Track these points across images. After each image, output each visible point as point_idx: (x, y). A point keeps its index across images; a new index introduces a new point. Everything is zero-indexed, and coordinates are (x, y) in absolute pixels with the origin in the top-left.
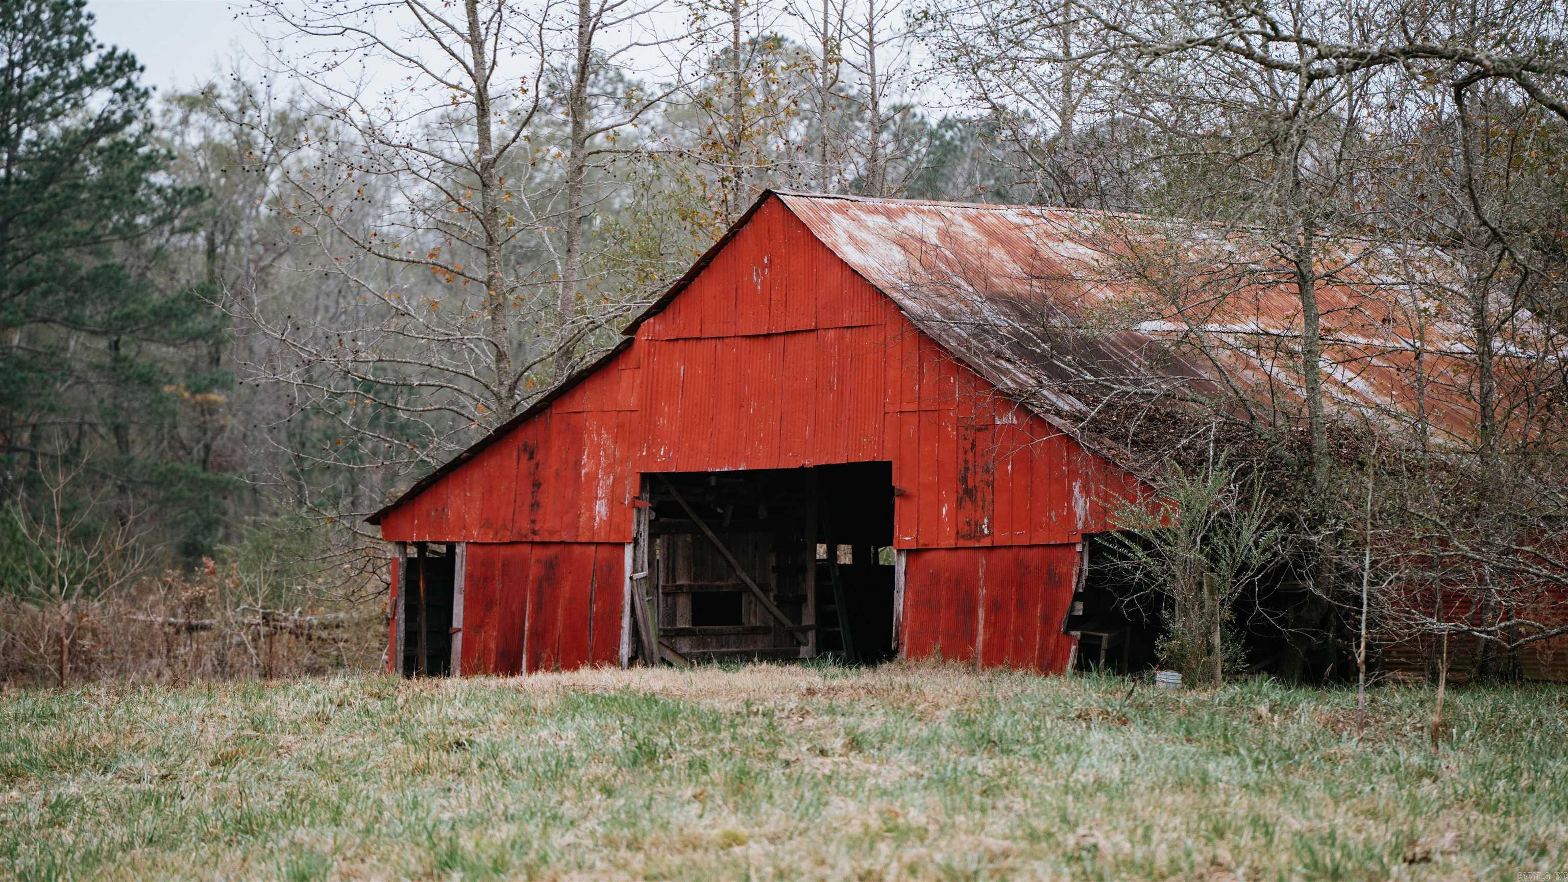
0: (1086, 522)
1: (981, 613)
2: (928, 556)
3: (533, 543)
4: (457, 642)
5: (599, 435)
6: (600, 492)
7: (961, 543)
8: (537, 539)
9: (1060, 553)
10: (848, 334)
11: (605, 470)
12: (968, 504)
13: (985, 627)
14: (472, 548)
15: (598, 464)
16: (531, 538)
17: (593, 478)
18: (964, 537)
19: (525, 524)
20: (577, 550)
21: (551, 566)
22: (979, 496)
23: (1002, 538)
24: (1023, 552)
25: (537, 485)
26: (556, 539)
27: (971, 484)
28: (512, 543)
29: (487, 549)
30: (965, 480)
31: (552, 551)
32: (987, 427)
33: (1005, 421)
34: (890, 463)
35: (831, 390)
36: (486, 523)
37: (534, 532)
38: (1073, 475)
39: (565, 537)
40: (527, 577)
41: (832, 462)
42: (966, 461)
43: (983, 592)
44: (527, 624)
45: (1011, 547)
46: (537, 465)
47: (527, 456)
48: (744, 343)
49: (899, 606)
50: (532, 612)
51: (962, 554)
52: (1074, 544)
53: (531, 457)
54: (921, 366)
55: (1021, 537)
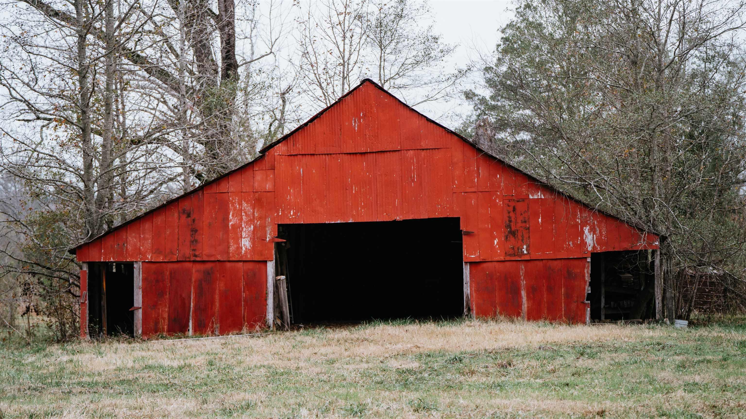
0: (594, 247)
1: (523, 293)
2: (485, 265)
3: (194, 262)
4: (139, 315)
5: (240, 204)
6: (244, 235)
7: (508, 258)
8: (198, 259)
9: (576, 262)
10: (423, 153)
11: (247, 223)
12: (512, 239)
13: (528, 300)
14: (146, 265)
15: (241, 219)
16: (193, 259)
17: (237, 228)
18: (510, 255)
19: (187, 252)
20: (228, 265)
21: (208, 274)
22: (520, 234)
23: (538, 255)
24: (550, 263)
25: (194, 231)
26: (212, 259)
27: (513, 228)
28: (178, 262)
29: (158, 265)
30: (509, 226)
31: (208, 266)
32: (523, 200)
33: (536, 197)
34: (458, 219)
35: (413, 181)
36: (157, 250)
37: (195, 256)
38: (584, 224)
39: (219, 258)
40: (191, 280)
41: (417, 217)
42: (509, 217)
43: (523, 283)
44: (192, 304)
45: (542, 260)
46: (194, 221)
47: (185, 216)
48: (346, 157)
49: (467, 290)
50: (195, 298)
51: (508, 264)
52: (586, 258)
53: (189, 216)
54: (478, 169)
55: (549, 254)
